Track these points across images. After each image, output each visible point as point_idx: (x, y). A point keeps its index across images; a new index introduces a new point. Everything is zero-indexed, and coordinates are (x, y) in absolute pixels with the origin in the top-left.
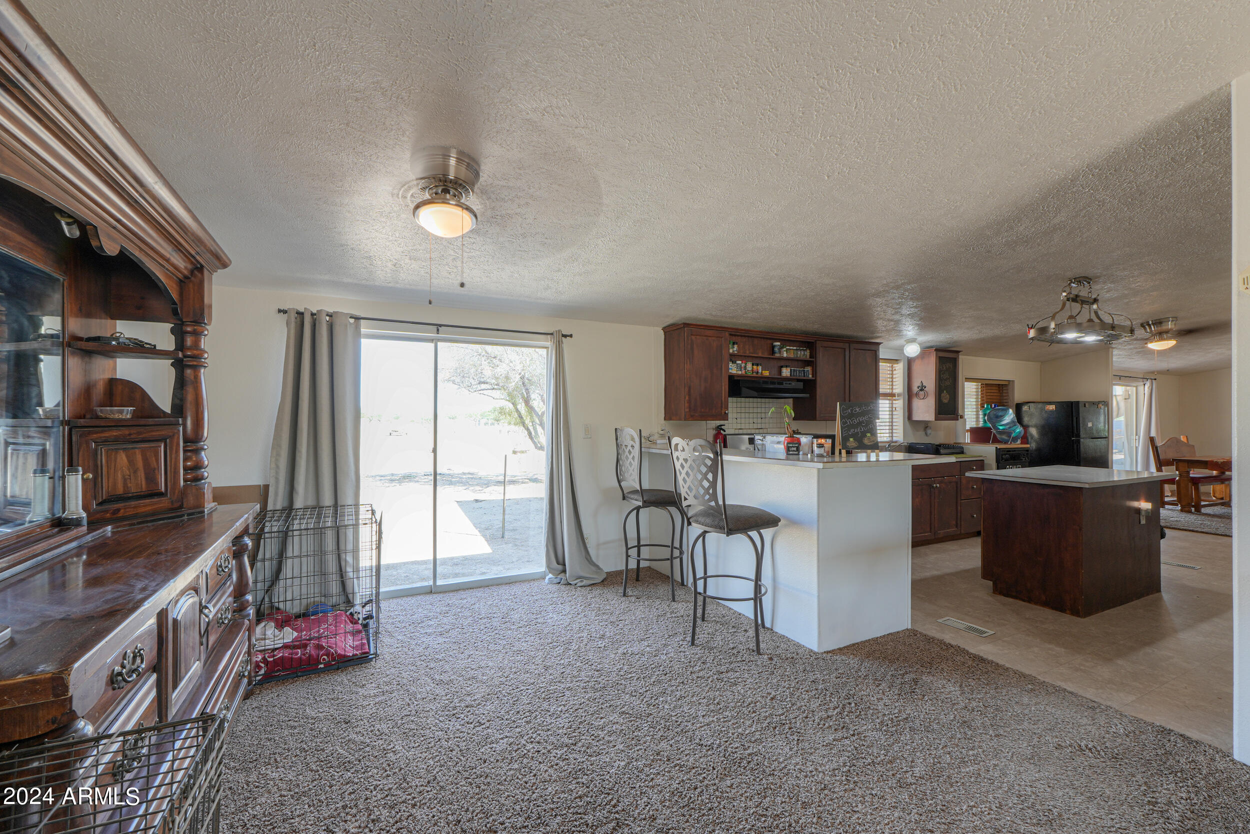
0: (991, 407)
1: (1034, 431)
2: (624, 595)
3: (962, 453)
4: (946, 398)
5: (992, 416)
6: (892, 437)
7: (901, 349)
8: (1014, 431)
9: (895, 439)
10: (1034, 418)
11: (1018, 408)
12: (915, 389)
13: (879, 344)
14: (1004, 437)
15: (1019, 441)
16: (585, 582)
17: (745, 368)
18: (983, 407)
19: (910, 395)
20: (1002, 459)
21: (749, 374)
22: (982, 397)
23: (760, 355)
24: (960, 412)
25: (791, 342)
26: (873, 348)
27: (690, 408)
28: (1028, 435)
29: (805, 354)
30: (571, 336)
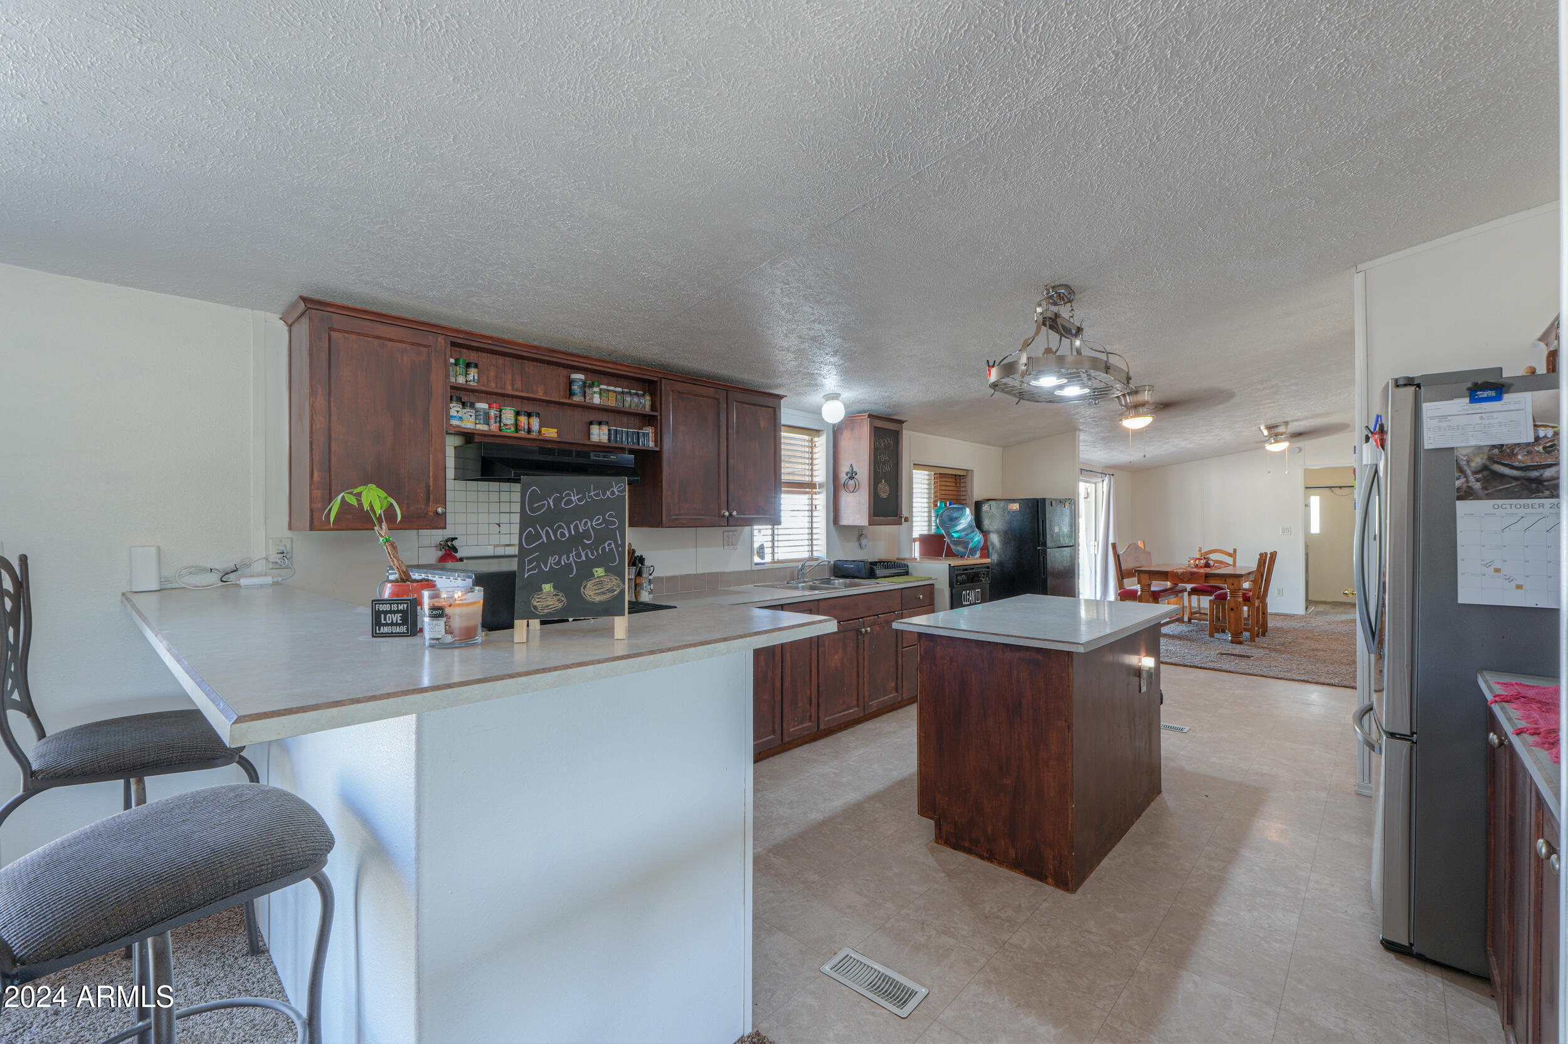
0: (946, 506)
1: (995, 539)
3: (907, 573)
4: (884, 491)
5: (945, 518)
6: (812, 551)
7: (817, 412)
8: (972, 539)
9: (815, 554)
10: (995, 521)
11: (978, 507)
12: (843, 477)
13: (780, 397)
14: (960, 549)
15: (978, 554)
17: (498, 418)
18: (936, 506)
19: (836, 487)
20: (957, 581)
21: (510, 431)
22: (935, 492)
23: (540, 395)
24: (905, 513)
25: (614, 377)
26: (770, 402)
28: (989, 543)
29: (644, 403)
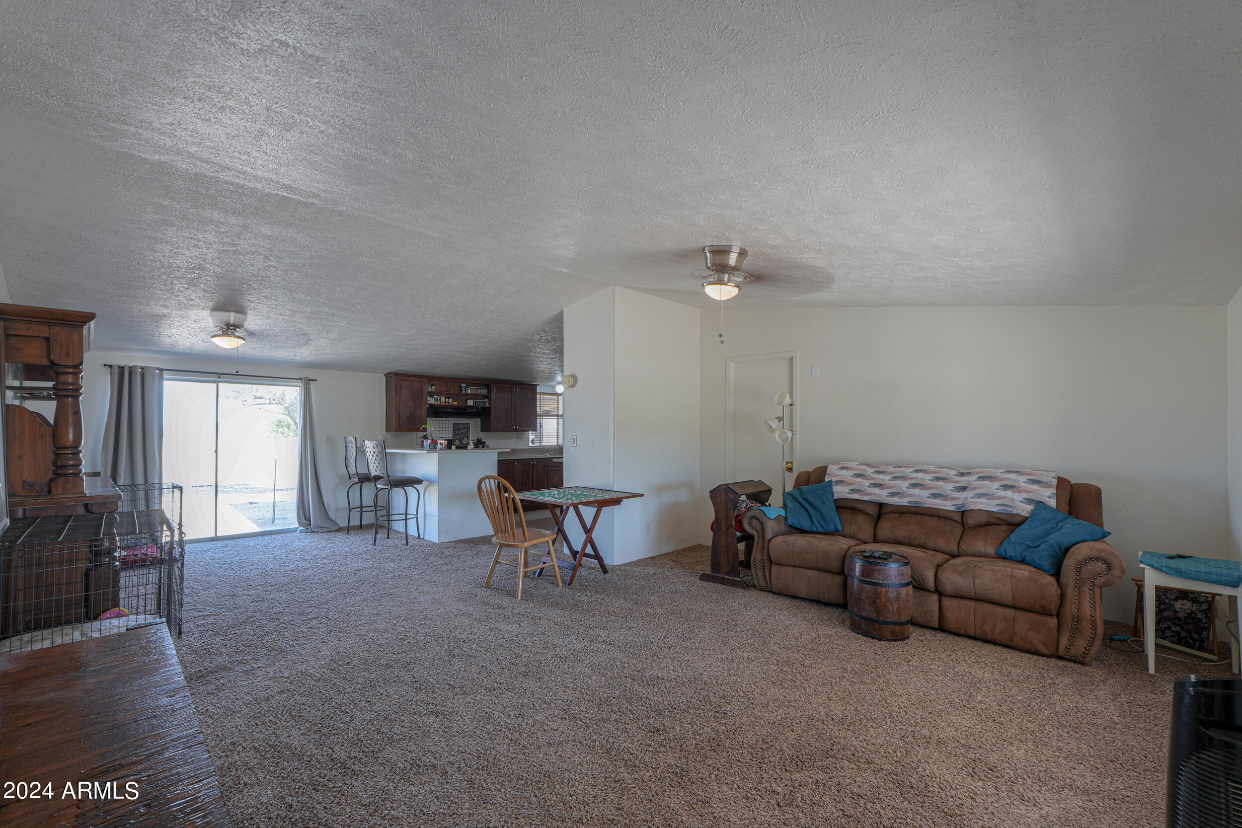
2: (347, 534)
13: (537, 385)
16: (324, 530)
17: (440, 399)
21: (443, 404)
23: (451, 392)
25: (475, 385)
26: (532, 387)
27: (399, 424)
29: (484, 391)
30: (316, 380)
